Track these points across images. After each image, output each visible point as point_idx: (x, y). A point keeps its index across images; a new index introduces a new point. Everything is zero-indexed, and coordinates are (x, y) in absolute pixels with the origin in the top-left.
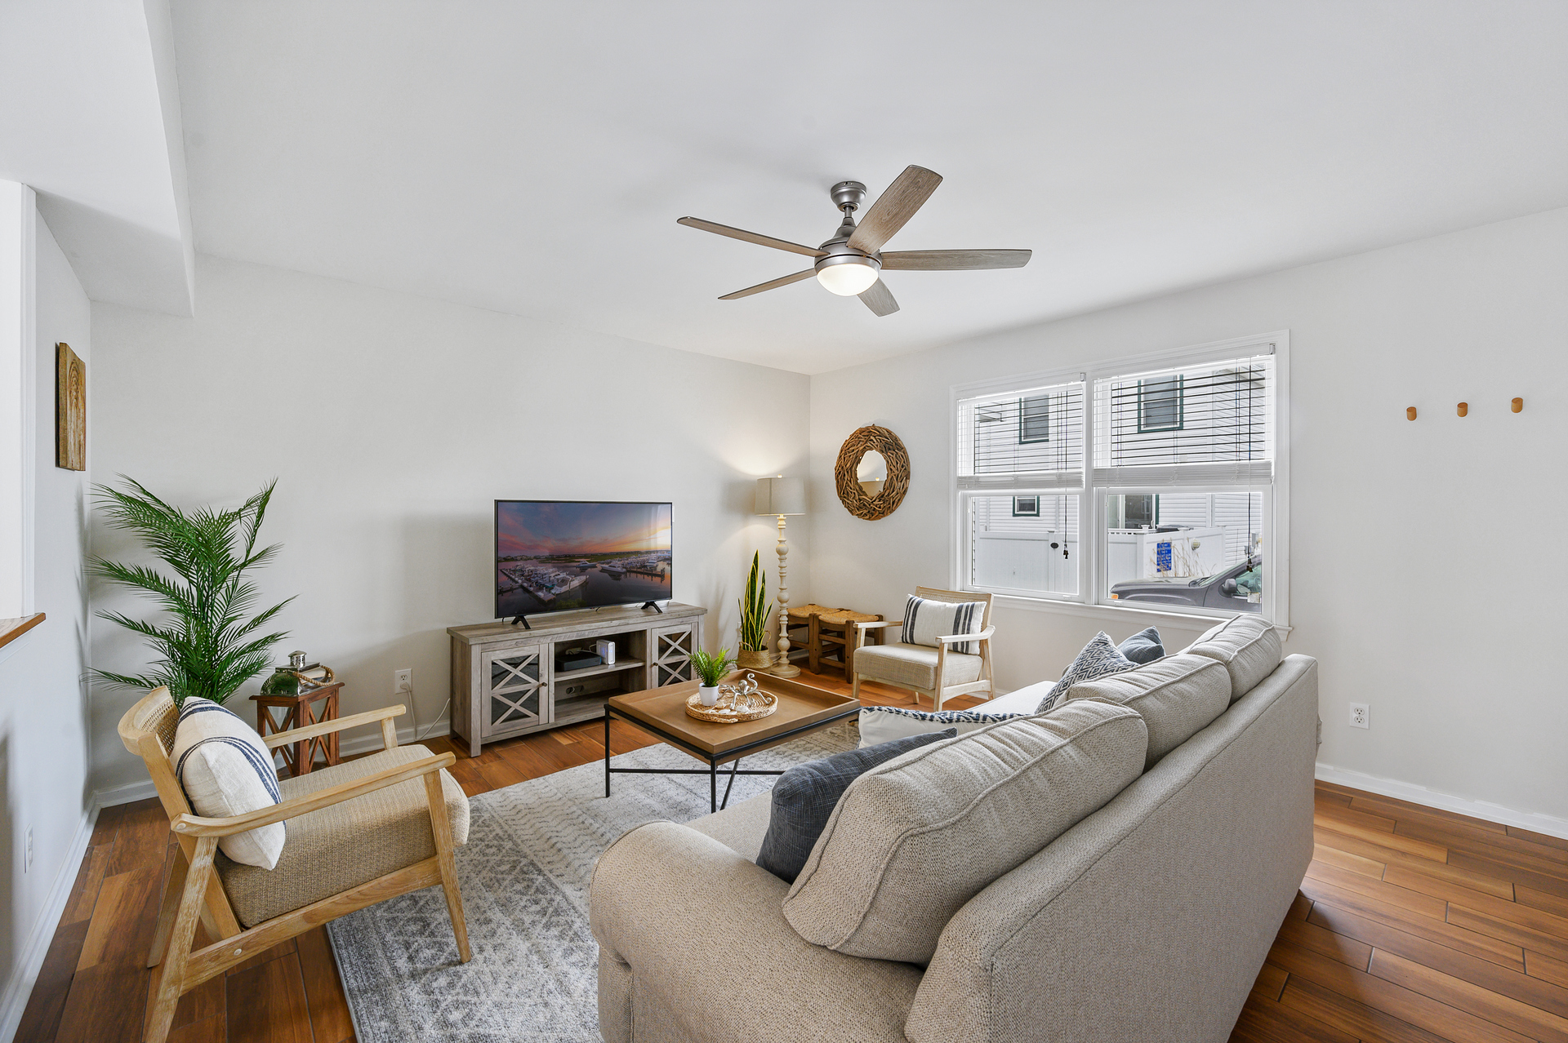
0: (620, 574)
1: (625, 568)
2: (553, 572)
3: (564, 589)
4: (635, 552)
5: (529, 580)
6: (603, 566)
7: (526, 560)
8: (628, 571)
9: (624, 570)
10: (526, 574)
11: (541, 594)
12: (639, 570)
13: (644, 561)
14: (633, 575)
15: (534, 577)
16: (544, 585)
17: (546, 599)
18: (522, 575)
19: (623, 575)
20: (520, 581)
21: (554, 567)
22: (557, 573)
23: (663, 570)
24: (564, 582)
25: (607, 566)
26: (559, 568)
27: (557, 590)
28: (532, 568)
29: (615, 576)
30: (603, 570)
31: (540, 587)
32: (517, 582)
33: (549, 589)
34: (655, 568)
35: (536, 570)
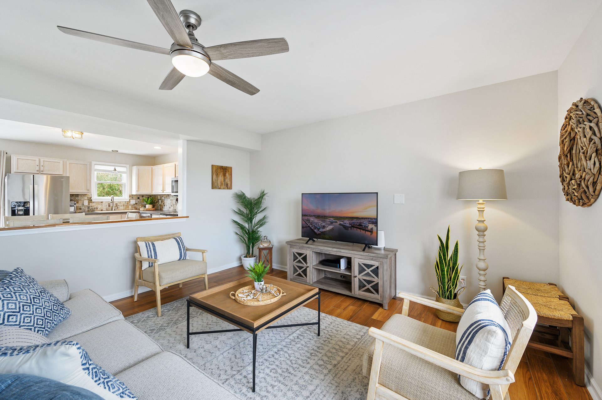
0: (348, 227)
1: (351, 225)
2: (320, 222)
3: (324, 230)
4: (356, 217)
5: (312, 224)
6: (340, 222)
7: (310, 216)
8: (352, 227)
9: (350, 226)
10: (311, 222)
11: (316, 231)
12: (358, 227)
13: (361, 223)
14: (355, 229)
15: (313, 224)
16: (317, 227)
17: (318, 233)
18: (309, 222)
19: (350, 228)
20: (309, 224)
21: (321, 220)
22: (322, 223)
23: (372, 229)
24: (324, 227)
25: (342, 223)
26: (322, 221)
27: (321, 230)
28: (313, 220)
29: (345, 227)
30: (340, 224)
31: (316, 228)
32: (308, 225)
33: (319, 229)
34: (367, 228)
35: (314, 221)
